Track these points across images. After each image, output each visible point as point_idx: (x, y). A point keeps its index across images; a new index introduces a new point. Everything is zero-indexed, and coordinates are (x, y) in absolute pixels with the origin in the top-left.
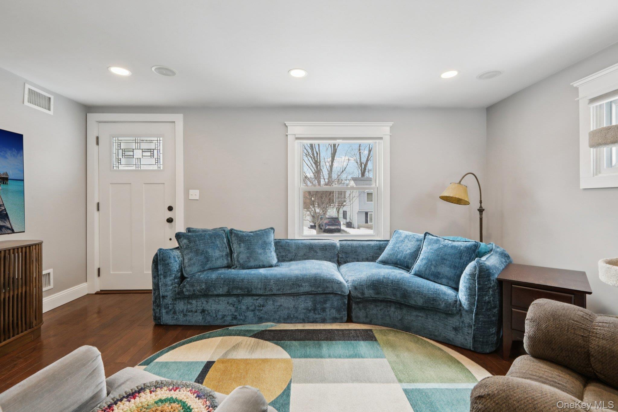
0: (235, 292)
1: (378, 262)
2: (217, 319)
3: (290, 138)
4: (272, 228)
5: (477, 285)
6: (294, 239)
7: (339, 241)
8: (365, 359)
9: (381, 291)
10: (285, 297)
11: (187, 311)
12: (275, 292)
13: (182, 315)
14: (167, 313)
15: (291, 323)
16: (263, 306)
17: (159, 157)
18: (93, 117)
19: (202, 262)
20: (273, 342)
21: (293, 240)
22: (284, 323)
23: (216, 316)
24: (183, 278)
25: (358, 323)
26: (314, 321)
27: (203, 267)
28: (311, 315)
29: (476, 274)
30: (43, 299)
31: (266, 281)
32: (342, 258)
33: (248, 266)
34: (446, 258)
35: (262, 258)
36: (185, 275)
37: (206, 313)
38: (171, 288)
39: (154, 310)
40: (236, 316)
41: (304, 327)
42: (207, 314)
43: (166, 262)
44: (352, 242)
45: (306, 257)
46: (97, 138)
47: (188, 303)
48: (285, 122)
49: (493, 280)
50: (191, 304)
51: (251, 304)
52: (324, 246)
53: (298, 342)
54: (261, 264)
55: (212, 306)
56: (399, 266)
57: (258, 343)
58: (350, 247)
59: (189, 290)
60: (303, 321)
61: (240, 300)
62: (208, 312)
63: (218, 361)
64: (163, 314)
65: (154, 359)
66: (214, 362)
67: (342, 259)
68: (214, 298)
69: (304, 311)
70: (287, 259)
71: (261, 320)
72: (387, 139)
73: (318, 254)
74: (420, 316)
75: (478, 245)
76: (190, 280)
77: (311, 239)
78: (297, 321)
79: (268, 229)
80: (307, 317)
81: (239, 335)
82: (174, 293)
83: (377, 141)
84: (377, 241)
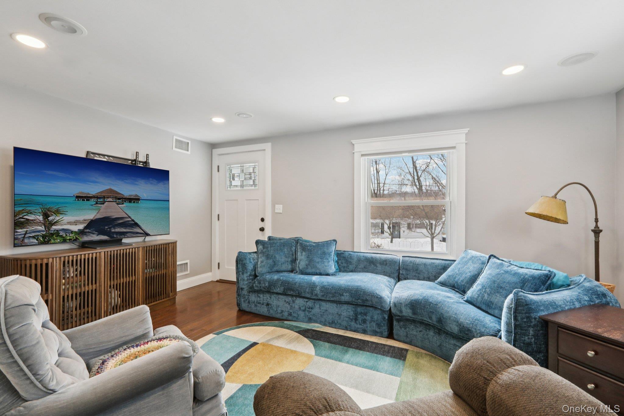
0: (289, 293)
1: (437, 283)
2: (278, 313)
3: (357, 156)
4: (335, 241)
5: (514, 320)
6: (360, 251)
7: (403, 257)
8: (379, 373)
9: (417, 311)
10: (329, 303)
11: (257, 302)
12: (320, 297)
13: (254, 305)
14: (244, 301)
15: (336, 328)
16: (312, 308)
17: (255, 179)
18: (216, 151)
19: (270, 265)
20: (310, 339)
21: (358, 252)
22: (330, 327)
23: (277, 310)
24: (256, 276)
25: (399, 341)
26: (355, 331)
27: (271, 269)
28: (353, 323)
29: (512, 307)
30: (177, 282)
31: (313, 286)
32: (402, 274)
33: (306, 272)
34: (504, 286)
35: (319, 266)
36: (257, 274)
37: (270, 306)
38: (247, 282)
39: (237, 298)
40: (291, 313)
41: (344, 333)
42: (270, 308)
43: (244, 262)
44: (414, 259)
45: (365, 270)
46: (218, 167)
47: (258, 296)
48: (352, 141)
49: (535, 319)
50: (259, 297)
51: (302, 305)
52: (384, 261)
53: (330, 344)
54: (318, 271)
55: (274, 301)
56: (456, 289)
57: (298, 338)
58: (411, 264)
59: (257, 286)
60: (346, 329)
61: (294, 300)
62: (271, 306)
63: (261, 343)
64: (242, 302)
65: (223, 332)
66: (258, 343)
67: (402, 276)
68: (275, 295)
69: (347, 319)
70: (348, 270)
71: (310, 320)
72: (462, 148)
73: (377, 268)
74: (458, 346)
75: (551, 276)
76: (259, 278)
77: (374, 253)
78: (341, 328)
79: (330, 241)
80: (349, 325)
81: (288, 328)
82: (249, 287)
83: (451, 151)
84: (443, 260)
